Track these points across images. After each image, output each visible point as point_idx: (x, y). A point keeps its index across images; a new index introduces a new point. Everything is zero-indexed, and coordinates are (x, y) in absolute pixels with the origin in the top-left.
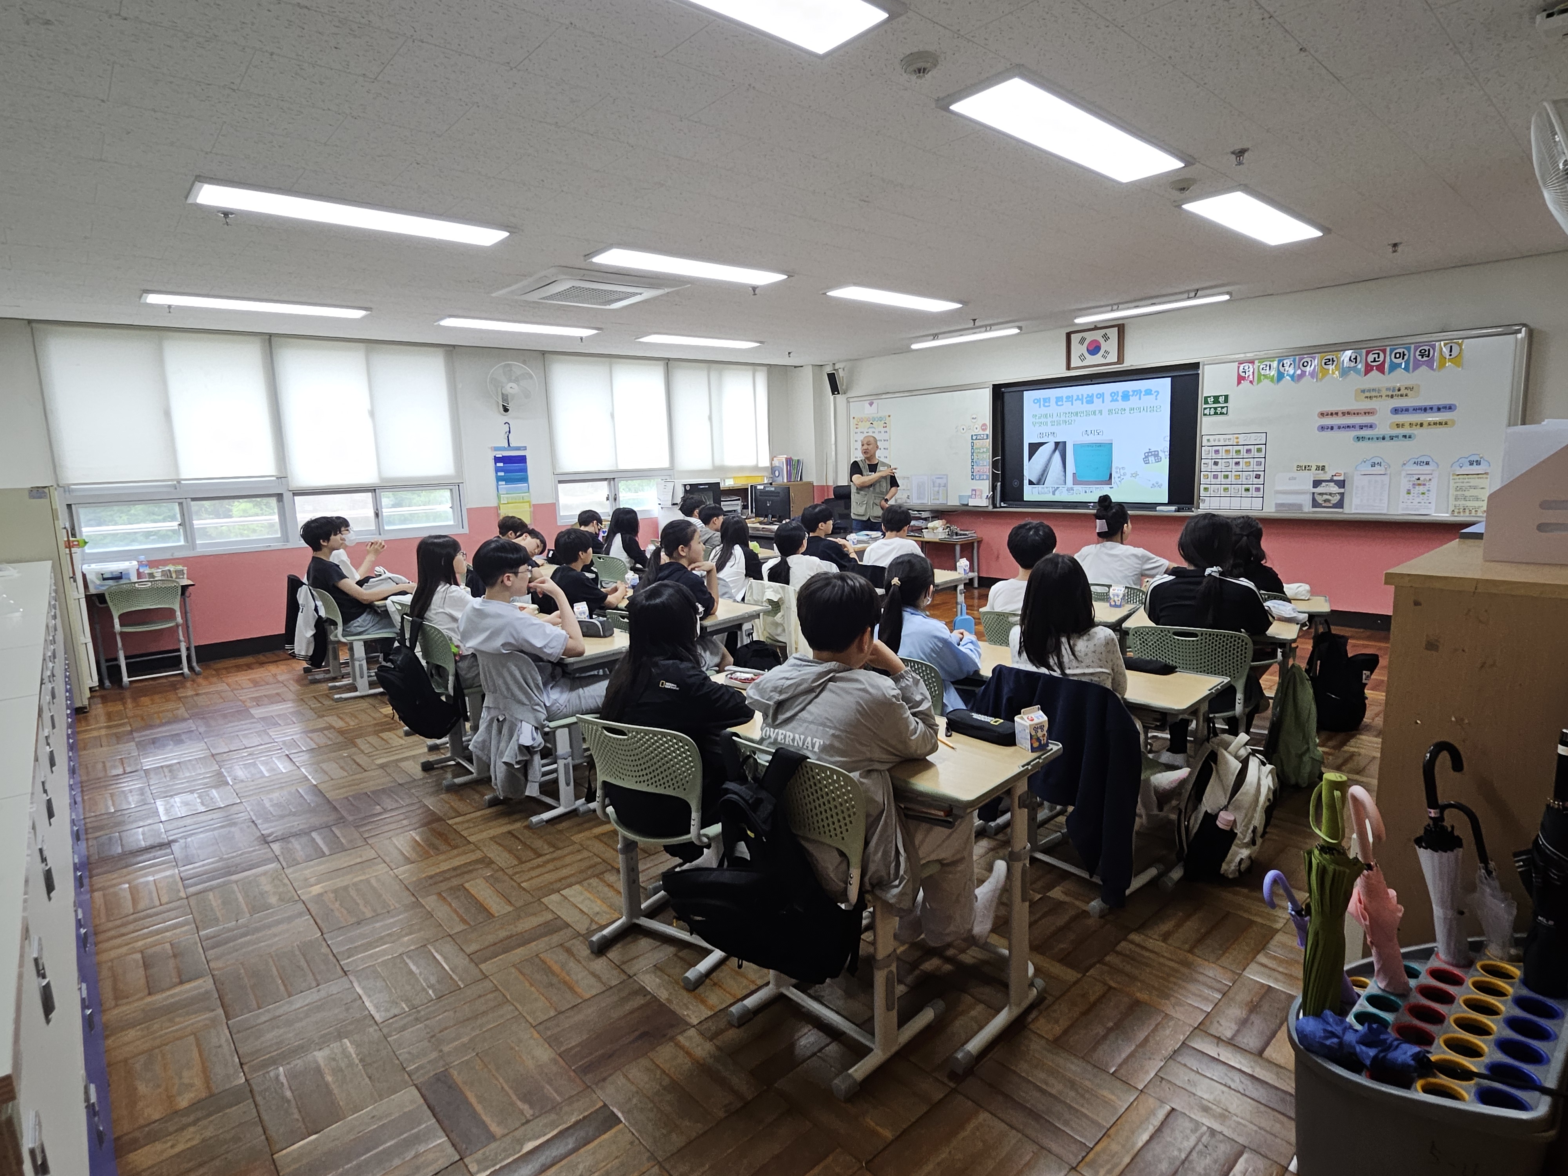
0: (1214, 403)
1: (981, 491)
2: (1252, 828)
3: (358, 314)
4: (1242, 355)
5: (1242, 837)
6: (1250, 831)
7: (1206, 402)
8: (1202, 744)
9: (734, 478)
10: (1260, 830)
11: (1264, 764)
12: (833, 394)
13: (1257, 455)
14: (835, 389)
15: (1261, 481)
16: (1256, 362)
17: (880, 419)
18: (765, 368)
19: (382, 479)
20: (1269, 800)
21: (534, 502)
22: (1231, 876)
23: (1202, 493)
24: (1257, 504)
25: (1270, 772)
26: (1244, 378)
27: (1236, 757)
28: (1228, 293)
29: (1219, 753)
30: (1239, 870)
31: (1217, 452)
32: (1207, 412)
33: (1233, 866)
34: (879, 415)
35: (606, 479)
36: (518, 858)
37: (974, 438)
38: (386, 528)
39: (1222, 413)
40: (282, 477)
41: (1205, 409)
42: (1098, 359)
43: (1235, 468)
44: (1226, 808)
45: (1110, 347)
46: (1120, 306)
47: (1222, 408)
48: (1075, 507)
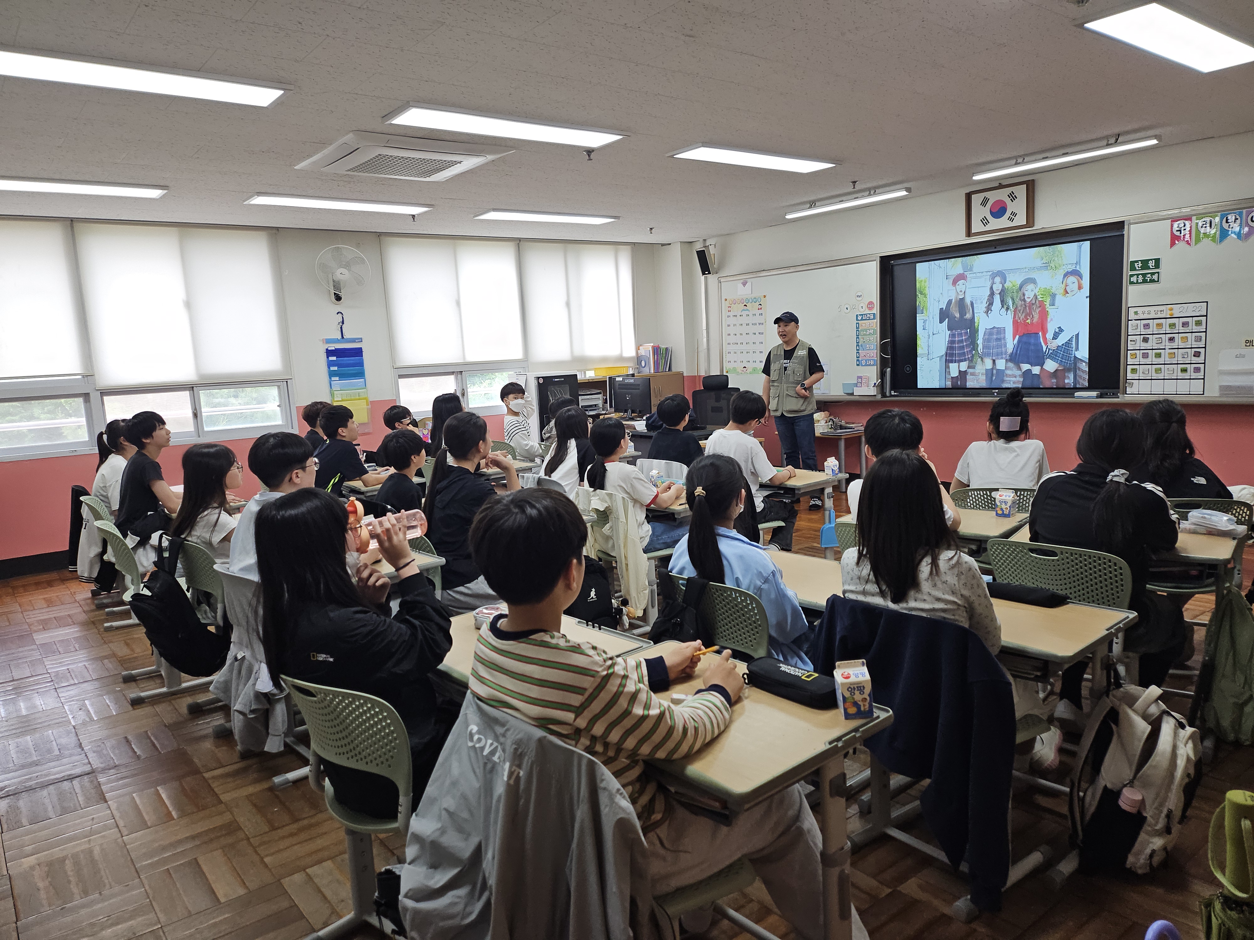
0: (1143, 268)
1: (868, 379)
2: (1165, 811)
3: (154, 193)
4: (1176, 211)
5: (1153, 822)
6: (1163, 815)
7: (1133, 268)
8: (1099, 698)
9: (595, 369)
10: (1178, 814)
11: (1182, 726)
12: (704, 274)
13: (1196, 329)
14: (705, 268)
15: (1201, 359)
16: (1194, 218)
17: (755, 300)
18: (628, 248)
19: (202, 376)
20: (1188, 775)
21: (372, 399)
22: (1140, 872)
23: (1130, 375)
24: (1196, 387)
25: (1192, 737)
26: (1178, 238)
27: (1145, 717)
28: (1156, 137)
29: (1121, 711)
30: (1151, 864)
31: (1147, 326)
32: (1134, 279)
33: (1142, 859)
34: (753, 296)
35: (453, 373)
36: (270, 822)
37: (860, 318)
38: (206, 429)
39: (1152, 281)
40: (88, 376)
41: (1132, 276)
42: (1003, 222)
43: (1169, 345)
44: (1131, 783)
45: (1019, 207)
46: (1026, 159)
47: (1153, 274)
48: (978, 395)
